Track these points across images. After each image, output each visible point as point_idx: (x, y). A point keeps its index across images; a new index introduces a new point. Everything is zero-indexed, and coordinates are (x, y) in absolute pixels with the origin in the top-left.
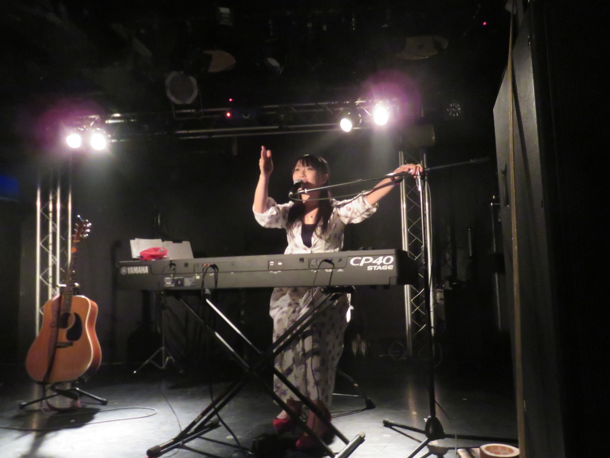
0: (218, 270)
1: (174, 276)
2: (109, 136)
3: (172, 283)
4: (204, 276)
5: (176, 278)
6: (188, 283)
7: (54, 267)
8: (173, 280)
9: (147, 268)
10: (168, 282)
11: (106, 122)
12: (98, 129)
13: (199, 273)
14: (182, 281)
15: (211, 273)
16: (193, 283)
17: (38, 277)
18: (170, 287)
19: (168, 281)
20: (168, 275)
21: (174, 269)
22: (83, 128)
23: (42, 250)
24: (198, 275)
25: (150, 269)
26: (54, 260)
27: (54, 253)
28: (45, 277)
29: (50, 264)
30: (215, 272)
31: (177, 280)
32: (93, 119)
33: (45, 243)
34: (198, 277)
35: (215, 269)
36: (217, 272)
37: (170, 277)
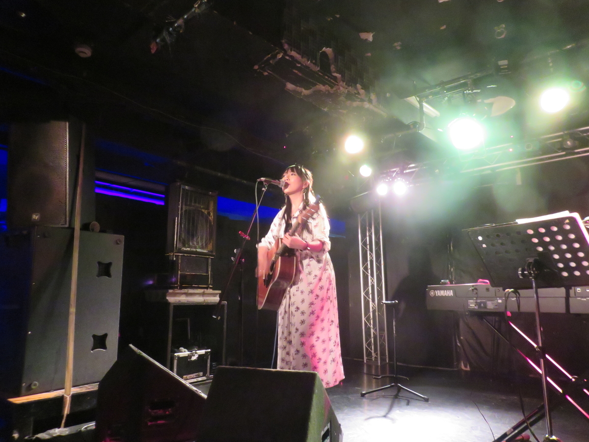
0: (519, 295)
1: (476, 300)
2: (408, 182)
3: (475, 305)
4: (506, 301)
5: (479, 301)
6: (490, 306)
7: (373, 286)
8: (476, 302)
9: (451, 291)
10: (472, 305)
11: (405, 172)
12: (399, 179)
13: (500, 298)
14: (485, 304)
15: (513, 297)
16: (496, 306)
17: (363, 294)
18: (474, 309)
19: (472, 303)
20: (471, 298)
21: (476, 293)
22: (388, 179)
23: (364, 273)
24: (500, 299)
25: (455, 293)
26: (373, 281)
27: (372, 275)
28: (367, 293)
29: (370, 284)
30: (516, 297)
31: (481, 303)
32: (395, 171)
33: (366, 268)
34: (500, 301)
35: (516, 295)
36: (519, 298)
37: (474, 300)
